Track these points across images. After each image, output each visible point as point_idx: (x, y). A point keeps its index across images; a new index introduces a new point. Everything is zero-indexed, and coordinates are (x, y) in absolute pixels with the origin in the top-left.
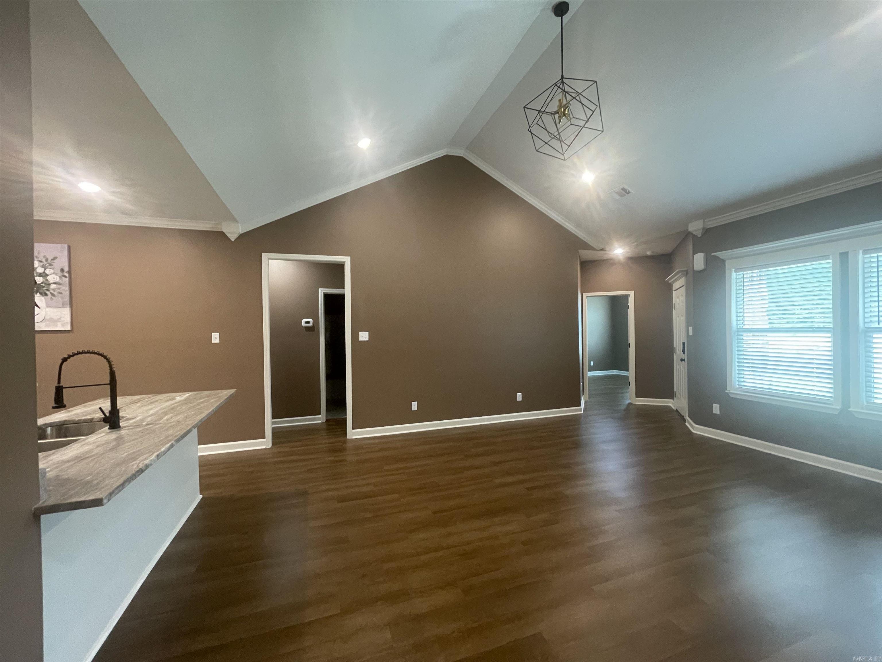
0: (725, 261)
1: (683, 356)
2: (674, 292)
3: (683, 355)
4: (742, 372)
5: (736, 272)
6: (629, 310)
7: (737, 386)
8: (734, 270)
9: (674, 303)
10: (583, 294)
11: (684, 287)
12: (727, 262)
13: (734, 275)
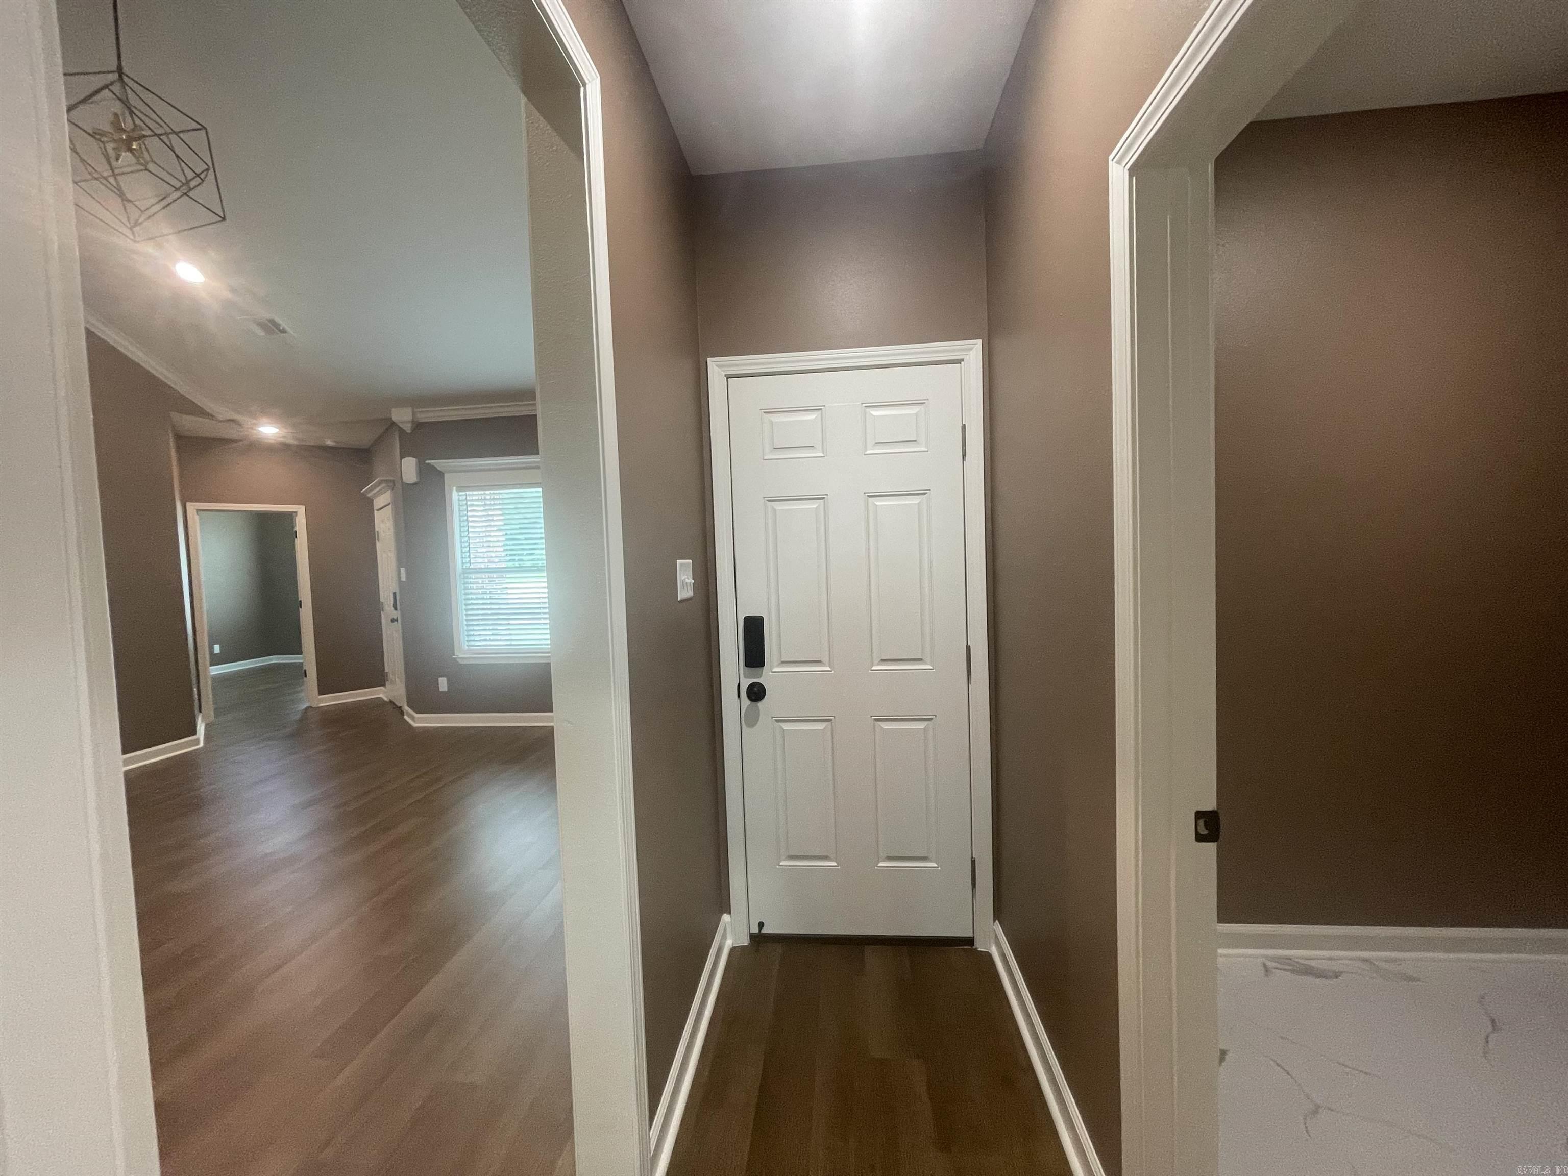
0: (443, 474)
1: (396, 614)
2: (375, 512)
3: (395, 612)
4: (472, 628)
5: (457, 491)
6: (296, 539)
7: (467, 648)
8: (455, 488)
9: (376, 529)
10: (188, 504)
11: (390, 506)
12: (446, 475)
13: (455, 494)
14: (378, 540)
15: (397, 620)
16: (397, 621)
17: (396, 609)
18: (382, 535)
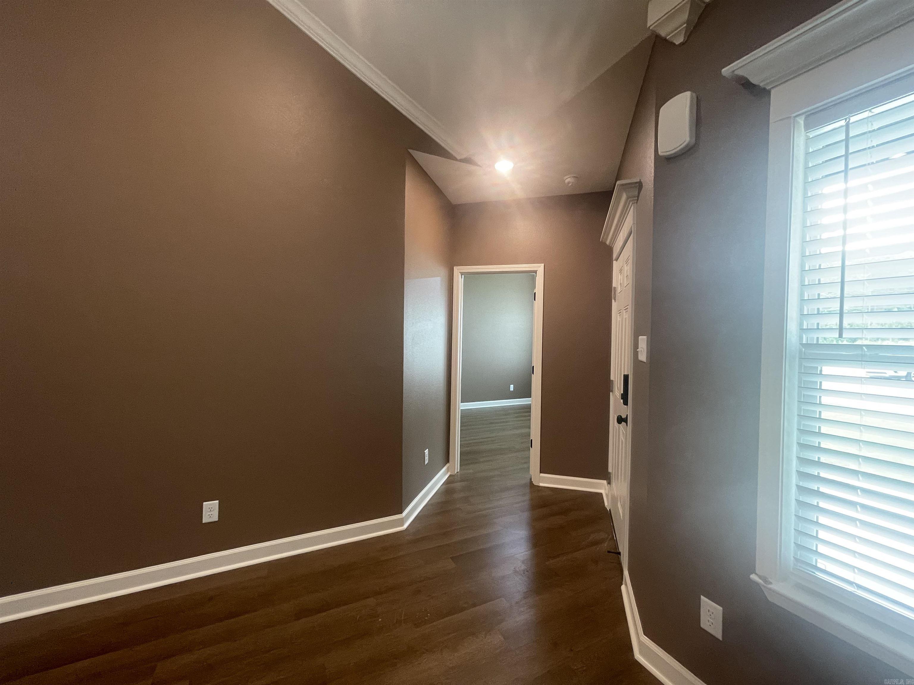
1: (625, 411)
2: (614, 262)
3: (625, 406)
9: (615, 286)
10: (454, 267)
14: (615, 300)
15: (625, 420)
16: (626, 422)
17: (626, 403)
18: (619, 290)
